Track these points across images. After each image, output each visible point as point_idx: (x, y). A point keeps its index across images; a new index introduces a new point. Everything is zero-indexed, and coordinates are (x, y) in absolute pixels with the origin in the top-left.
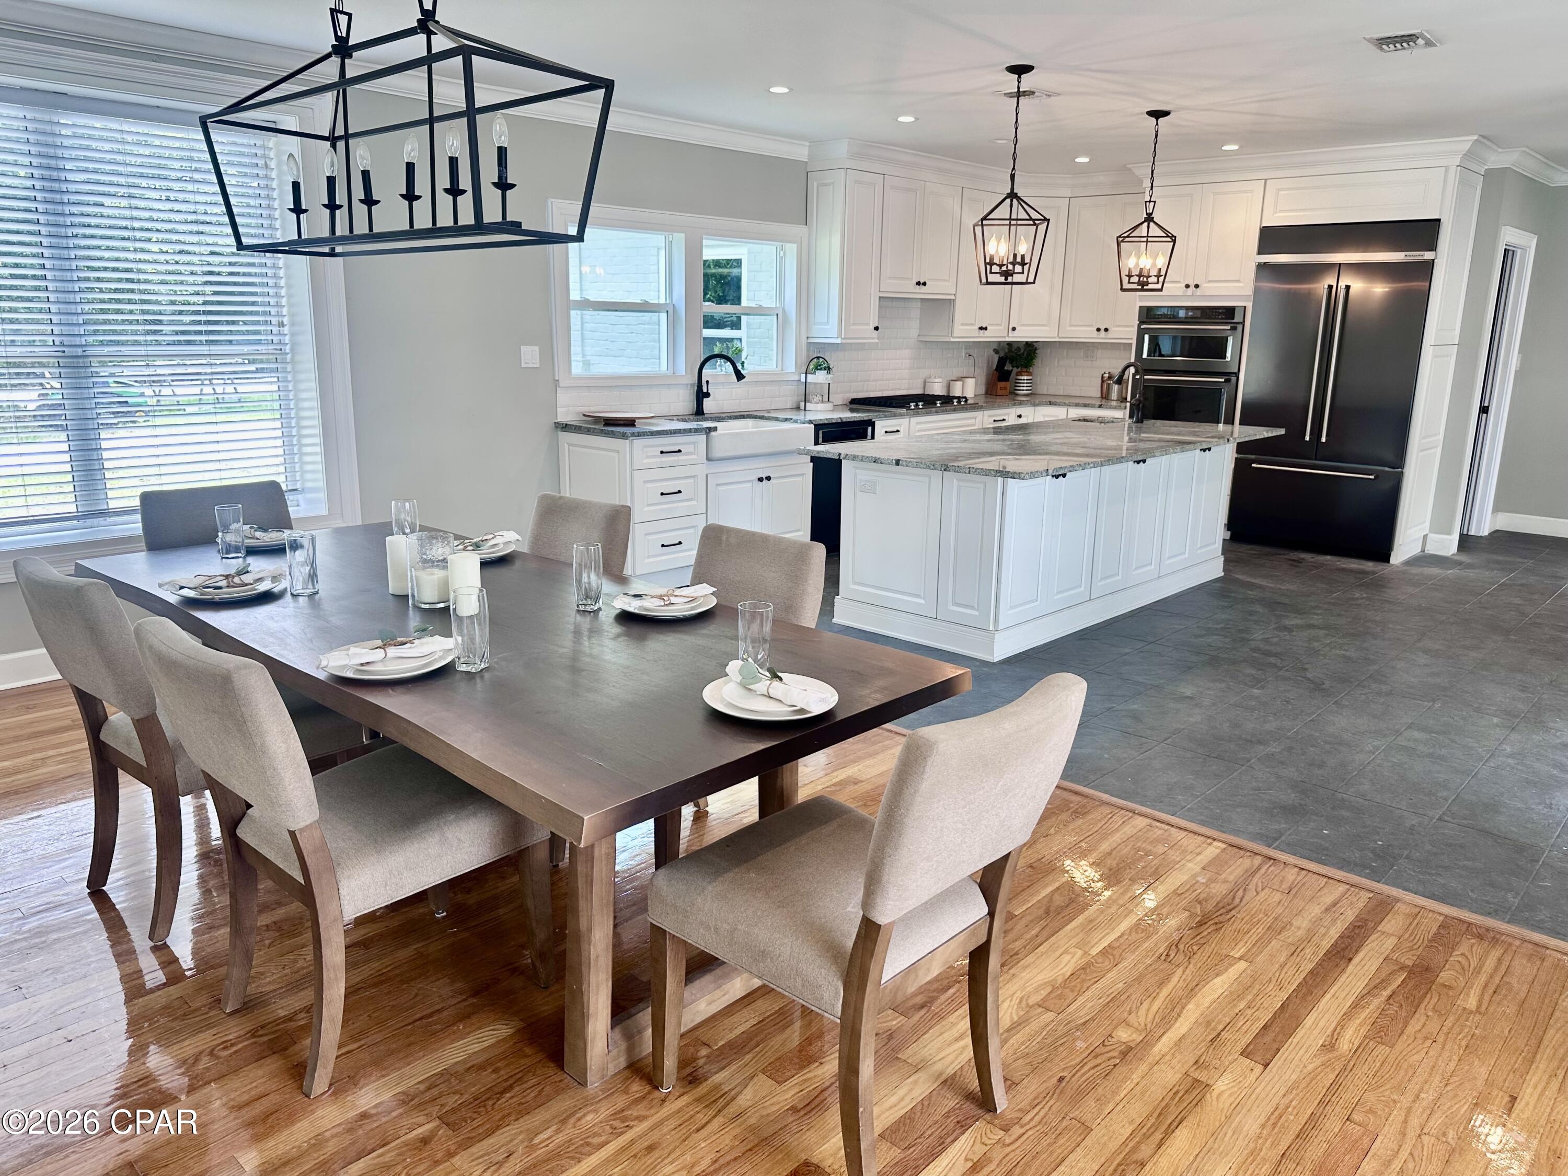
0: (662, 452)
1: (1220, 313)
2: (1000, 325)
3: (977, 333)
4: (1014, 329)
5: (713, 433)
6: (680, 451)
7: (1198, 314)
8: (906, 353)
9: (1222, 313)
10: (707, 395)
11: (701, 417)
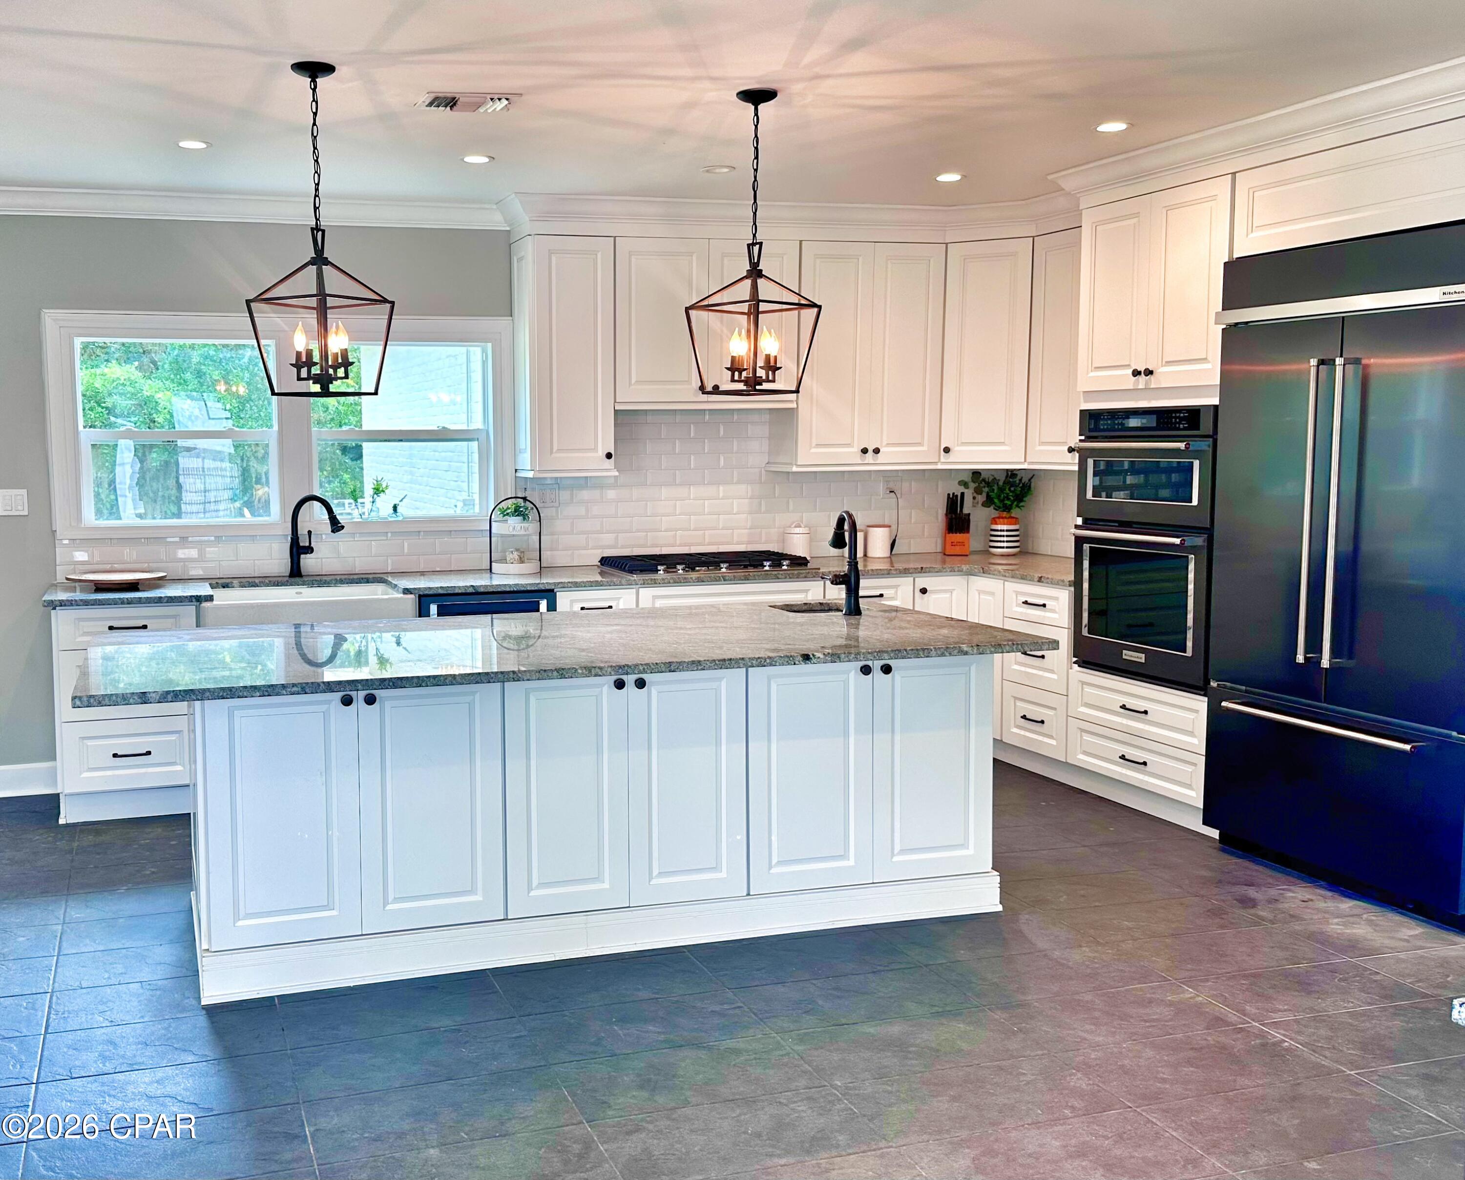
0: (111, 628)
1: (1181, 419)
2: (920, 444)
3: (858, 458)
4: (947, 450)
5: (205, 605)
6: (145, 627)
7: (1151, 421)
8: (742, 489)
9: (1183, 419)
10: (309, 550)
11: (297, 579)
